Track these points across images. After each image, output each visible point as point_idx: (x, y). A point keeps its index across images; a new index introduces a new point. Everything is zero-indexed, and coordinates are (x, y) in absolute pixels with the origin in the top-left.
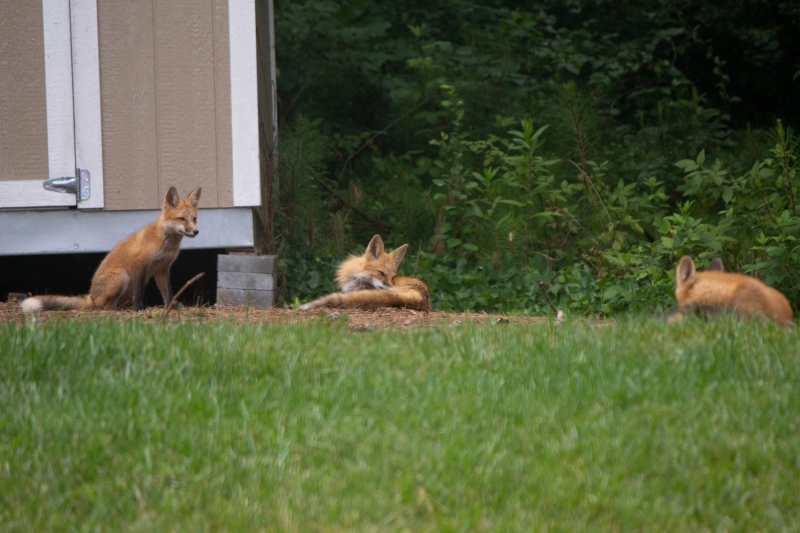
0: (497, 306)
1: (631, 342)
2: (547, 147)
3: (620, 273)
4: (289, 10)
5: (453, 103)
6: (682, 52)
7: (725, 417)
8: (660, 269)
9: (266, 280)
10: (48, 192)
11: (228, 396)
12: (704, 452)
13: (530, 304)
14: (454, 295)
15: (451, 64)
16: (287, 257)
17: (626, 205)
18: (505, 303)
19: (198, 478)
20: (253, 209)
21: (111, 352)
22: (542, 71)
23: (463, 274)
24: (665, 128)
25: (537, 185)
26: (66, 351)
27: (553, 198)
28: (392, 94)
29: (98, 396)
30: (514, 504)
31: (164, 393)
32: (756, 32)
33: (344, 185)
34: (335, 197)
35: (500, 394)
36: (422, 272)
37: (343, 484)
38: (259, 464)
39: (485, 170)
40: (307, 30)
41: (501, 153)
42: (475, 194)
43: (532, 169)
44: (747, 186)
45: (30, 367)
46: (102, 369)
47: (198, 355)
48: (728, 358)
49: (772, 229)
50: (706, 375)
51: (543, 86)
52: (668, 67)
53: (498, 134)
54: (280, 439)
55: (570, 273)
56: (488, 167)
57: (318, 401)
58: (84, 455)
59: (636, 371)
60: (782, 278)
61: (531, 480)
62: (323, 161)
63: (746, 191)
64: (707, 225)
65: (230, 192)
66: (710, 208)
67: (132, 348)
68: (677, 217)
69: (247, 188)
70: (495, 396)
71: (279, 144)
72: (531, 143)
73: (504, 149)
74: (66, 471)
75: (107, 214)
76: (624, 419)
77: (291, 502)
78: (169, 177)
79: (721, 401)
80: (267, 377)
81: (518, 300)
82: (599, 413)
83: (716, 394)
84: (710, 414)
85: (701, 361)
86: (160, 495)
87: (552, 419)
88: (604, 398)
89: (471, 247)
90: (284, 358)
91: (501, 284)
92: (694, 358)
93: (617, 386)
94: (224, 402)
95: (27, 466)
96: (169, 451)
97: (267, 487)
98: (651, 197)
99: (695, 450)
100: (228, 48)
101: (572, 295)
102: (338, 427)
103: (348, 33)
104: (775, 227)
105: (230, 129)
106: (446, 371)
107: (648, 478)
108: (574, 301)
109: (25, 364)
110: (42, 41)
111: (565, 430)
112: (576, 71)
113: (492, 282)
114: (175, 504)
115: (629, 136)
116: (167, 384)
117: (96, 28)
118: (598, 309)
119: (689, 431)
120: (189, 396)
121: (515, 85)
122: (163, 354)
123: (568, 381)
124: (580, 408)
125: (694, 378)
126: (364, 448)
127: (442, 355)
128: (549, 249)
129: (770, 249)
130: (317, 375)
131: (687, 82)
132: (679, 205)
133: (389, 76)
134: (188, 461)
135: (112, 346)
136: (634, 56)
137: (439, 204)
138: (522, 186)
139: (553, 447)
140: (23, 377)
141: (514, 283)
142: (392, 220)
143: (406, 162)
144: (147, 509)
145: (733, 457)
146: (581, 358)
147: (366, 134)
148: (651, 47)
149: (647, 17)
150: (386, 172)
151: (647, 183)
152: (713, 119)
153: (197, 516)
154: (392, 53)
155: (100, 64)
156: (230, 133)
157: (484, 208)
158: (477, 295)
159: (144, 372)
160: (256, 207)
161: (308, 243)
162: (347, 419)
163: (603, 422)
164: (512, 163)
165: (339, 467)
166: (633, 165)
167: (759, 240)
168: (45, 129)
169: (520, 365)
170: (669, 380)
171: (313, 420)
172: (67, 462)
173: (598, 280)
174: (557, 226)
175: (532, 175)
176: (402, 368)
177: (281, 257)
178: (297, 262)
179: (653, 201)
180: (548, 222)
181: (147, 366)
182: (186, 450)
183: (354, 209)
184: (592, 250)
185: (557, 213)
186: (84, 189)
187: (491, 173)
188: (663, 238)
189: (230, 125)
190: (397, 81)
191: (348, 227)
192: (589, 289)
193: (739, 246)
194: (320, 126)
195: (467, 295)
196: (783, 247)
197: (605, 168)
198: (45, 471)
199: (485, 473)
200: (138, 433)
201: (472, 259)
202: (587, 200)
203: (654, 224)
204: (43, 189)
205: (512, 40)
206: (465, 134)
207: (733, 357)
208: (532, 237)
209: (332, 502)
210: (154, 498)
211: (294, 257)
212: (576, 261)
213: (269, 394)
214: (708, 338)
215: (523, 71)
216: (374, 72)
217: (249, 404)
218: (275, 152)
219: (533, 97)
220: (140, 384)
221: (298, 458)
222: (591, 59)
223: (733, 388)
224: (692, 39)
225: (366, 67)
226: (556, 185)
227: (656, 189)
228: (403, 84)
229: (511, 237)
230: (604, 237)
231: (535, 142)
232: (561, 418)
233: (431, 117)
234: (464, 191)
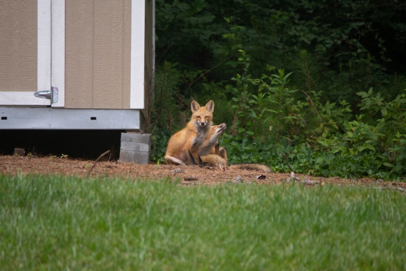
1: (324, 197)
2: (291, 83)
3: (325, 149)
4: (164, 7)
5: (245, 59)
6: (363, 35)
7: (369, 241)
8: (346, 148)
9: (145, 147)
10: (37, 98)
11: (117, 219)
12: (357, 259)
13: (279, 163)
14: (240, 157)
15: (245, 37)
16: (157, 134)
17: (330, 115)
18: (266, 162)
19: (99, 263)
20: (140, 110)
21: (59, 193)
22: (292, 42)
23: (245, 146)
24: (352, 73)
25: (285, 103)
26: (37, 192)
27: (293, 110)
28: (214, 51)
29: (51, 218)
31: (85, 217)
32: (401, 25)
33: (188, 97)
34: (183, 103)
35: (255, 224)
36: (225, 145)
37: (173, 269)
38: (130, 257)
39: (259, 94)
40: (172, 18)
41: (267, 86)
42: (253, 106)
43: (283, 94)
44: (393, 107)
45: (18, 200)
46: (54, 202)
47: (104, 197)
48: (372, 208)
49: (404, 130)
50: (361, 218)
51: (291, 49)
52: (356, 42)
53: (267, 74)
54: (142, 244)
55: (300, 148)
56: (260, 92)
57: (162, 224)
58: (42, 249)
59: (325, 214)
62: (177, 86)
63: (392, 109)
64: (370, 126)
65: (129, 101)
66: (373, 116)
67: (70, 192)
68: (355, 122)
69: (138, 100)
70: (253, 225)
71: (155, 76)
72: (283, 81)
73: (269, 83)
74: (33, 257)
75: (66, 110)
76: (317, 240)
78: (98, 93)
79: (368, 232)
80: (138, 210)
81: (273, 161)
82: (305, 237)
83: (365, 229)
84: (361, 239)
85: (359, 210)
87: (281, 239)
88: (308, 228)
89: (250, 133)
90: (147, 199)
91: (265, 153)
92: (355, 208)
93: (315, 222)
94: (115, 223)
95: (13, 254)
96: (85, 249)
97: (134, 269)
98: (343, 110)
99: (353, 258)
100: (130, 28)
101: (300, 160)
102: (172, 238)
103: (193, 20)
105: (130, 69)
106: (229, 209)
108: (301, 163)
109: (15, 198)
110: (37, 21)
111: (287, 245)
112: (309, 43)
113: (260, 151)
115: (334, 76)
116: (86, 212)
117: (64, 16)
118: (313, 167)
119: (350, 248)
120: (97, 219)
121: (276, 48)
122: (86, 195)
123: (290, 218)
124: (295, 233)
125: (354, 219)
126: (185, 250)
127: (227, 201)
128: (290, 135)
129: (402, 141)
130: (163, 209)
131: (365, 50)
132: (357, 116)
133: (213, 42)
134: (94, 254)
135: (60, 190)
136: (339, 36)
137: (235, 110)
138: (277, 103)
139: (281, 254)
140: (14, 205)
141: (271, 152)
143: (220, 86)
145: (372, 263)
146: (299, 205)
147: (200, 71)
148: (347, 31)
149: (346, 15)
150: (210, 91)
151: (341, 103)
152: (377, 70)
154: (215, 30)
155: (65, 34)
156: (130, 72)
157: (258, 113)
158: (252, 157)
159: (75, 205)
160: (141, 109)
161: (168, 127)
162: (176, 234)
163: (307, 241)
164: (272, 91)
165: (171, 259)
166: (336, 92)
167: (396, 135)
168: (37, 66)
169: (267, 208)
170: (342, 219)
171: (159, 235)
172: (33, 252)
173: (314, 153)
174: (295, 123)
175: (283, 98)
176: (207, 207)
177: (153, 134)
178: (162, 137)
179: (344, 112)
180: (290, 121)
181: (77, 201)
182: (93, 248)
184: (311, 136)
185: (294, 117)
186: (55, 97)
187: (262, 95)
188: (348, 132)
189: (130, 67)
190: (217, 44)
192: (309, 157)
193: (386, 137)
194: (177, 67)
195: (247, 158)
197: (320, 95)
198: (22, 256)
199: (245, 266)
200: (70, 238)
201: (251, 139)
202: (310, 111)
203: (344, 125)
204: (34, 96)
205: (277, 26)
206: (250, 75)
207: (376, 208)
208: (282, 128)
211: (160, 134)
212: (303, 142)
213: (138, 219)
214: (363, 197)
215: (281, 41)
216: (205, 40)
217: (127, 225)
218: (153, 80)
219: (286, 55)
220: (73, 212)
221: (150, 254)
222: (317, 37)
223: (374, 225)
224: (368, 29)
225: (202, 37)
226: (295, 103)
227: (345, 106)
228: (220, 46)
229: (271, 128)
230: (318, 130)
231: (285, 80)
232: (285, 238)
233: (234, 64)
234: (248, 104)
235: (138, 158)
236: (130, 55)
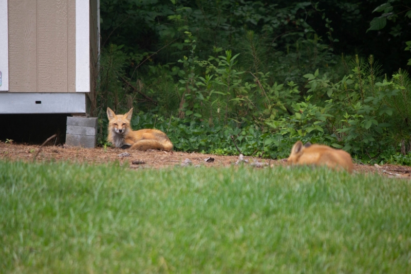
0: (210, 146)
1: (273, 180)
2: (239, 64)
3: (274, 131)
5: (191, 41)
6: (310, 15)
7: (319, 222)
8: (294, 129)
9: (92, 130)
11: (64, 204)
12: (308, 241)
13: (227, 146)
14: (188, 140)
15: (191, 18)
16: (103, 118)
17: (278, 96)
18: (214, 145)
19: (47, 249)
20: (86, 94)
21: (5, 178)
22: (238, 23)
23: (193, 129)
24: (300, 54)
25: (233, 84)
27: (241, 91)
28: (160, 33)
30: (209, 267)
31: (31, 203)
32: (348, 5)
33: (134, 79)
34: (130, 86)
35: (204, 207)
36: (172, 128)
37: (122, 254)
38: (78, 242)
39: (206, 76)
41: (215, 67)
42: (201, 88)
43: (230, 76)
44: (340, 89)
47: (50, 181)
48: (322, 190)
49: (352, 111)
50: (311, 200)
51: (238, 30)
52: (302, 23)
53: (214, 56)
54: (90, 229)
55: (248, 130)
56: (207, 74)
57: (111, 208)
59: (275, 197)
60: (356, 137)
61: (218, 254)
62: (123, 68)
63: (338, 91)
64: (319, 107)
65: (74, 84)
66: (321, 97)
67: (16, 177)
68: (303, 104)
69: (83, 82)
70: (202, 209)
71: (101, 59)
72: (230, 63)
73: (216, 65)
75: (10, 94)
76: (267, 222)
77: (94, 263)
78: (43, 76)
79: (318, 214)
80: (85, 194)
81: (221, 144)
82: (255, 219)
83: (315, 210)
84: (311, 220)
85: (308, 191)
86: (27, 258)
87: (230, 221)
88: (258, 211)
89: (198, 115)
90: (95, 184)
91: (213, 135)
92: (305, 190)
93: (265, 205)
94: (62, 208)
96: (32, 234)
97: (82, 254)
98: (291, 91)
99: (303, 240)
100: (75, 10)
101: (249, 142)
102: (121, 223)
103: (138, 1)
104: (354, 110)
106: (178, 193)
107: (278, 255)
108: (250, 145)
111: (237, 228)
112: (256, 23)
113: (208, 134)
114: (34, 262)
115: (281, 57)
116: (33, 198)
118: (262, 149)
119: (300, 230)
120: (44, 204)
121: (223, 29)
122: (32, 180)
123: (240, 201)
124: (245, 215)
125: (304, 201)
126: (134, 235)
127: (176, 184)
128: (238, 117)
129: (350, 121)
130: (111, 194)
131: (312, 30)
132: (305, 97)
133: (159, 24)
134: (42, 240)
135: (6, 175)
136: (285, 16)
137: (182, 92)
138: (225, 84)
139: (230, 237)
141: (219, 135)
142: (159, 99)
143: (167, 68)
144: (20, 265)
145: (322, 244)
146: (248, 188)
147: (146, 53)
148: (294, 12)
150: (156, 73)
151: (289, 84)
152: (325, 50)
153: (45, 269)
154: (161, 12)
156: (75, 54)
157: (205, 95)
158: (200, 140)
159: (21, 190)
162: (125, 219)
163: (257, 224)
164: (220, 73)
165: (120, 244)
166: (283, 73)
167: (345, 116)
169: (216, 191)
170: (292, 201)
171: (108, 219)
173: (263, 135)
174: (243, 105)
175: (231, 79)
176: (155, 191)
177: (100, 118)
179: (292, 93)
180: (238, 103)
181: (24, 186)
182: (41, 234)
183: (139, 92)
184: (260, 118)
185: (242, 99)
187: (209, 77)
188: (296, 114)
189: (75, 50)
190: (163, 26)
191: (135, 102)
192: (257, 139)
193: (335, 118)
194: (122, 49)
195: (195, 140)
196: (357, 121)
197: (268, 76)
199: (195, 249)
200: (17, 224)
201: (198, 122)
202: (258, 93)
203: (292, 106)
205: (223, 6)
206: (197, 57)
207: (325, 189)
208: (230, 110)
209: (116, 263)
210: (23, 259)
211: (106, 118)
212: (251, 124)
213: (86, 204)
214: (313, 179)
215: (228, 22)
216: (151, 21)
217: (75, 209)
218: (98, 63)
219: (233, 36)
220: (19, 197)
221: (99, 239)
222: (263, 17)
223: (324, 207)
224: (314, 9)
225: (147, 19)
226: (243, 84)
227: (293, 87)
228: (166, 28)
229: (218, 110)
230: (266, 111)
231: (232, 62)
232: (235, 221)
233: (180, 46)
234: (195, 86)
235: (84, 142)
236: (75, 37)
